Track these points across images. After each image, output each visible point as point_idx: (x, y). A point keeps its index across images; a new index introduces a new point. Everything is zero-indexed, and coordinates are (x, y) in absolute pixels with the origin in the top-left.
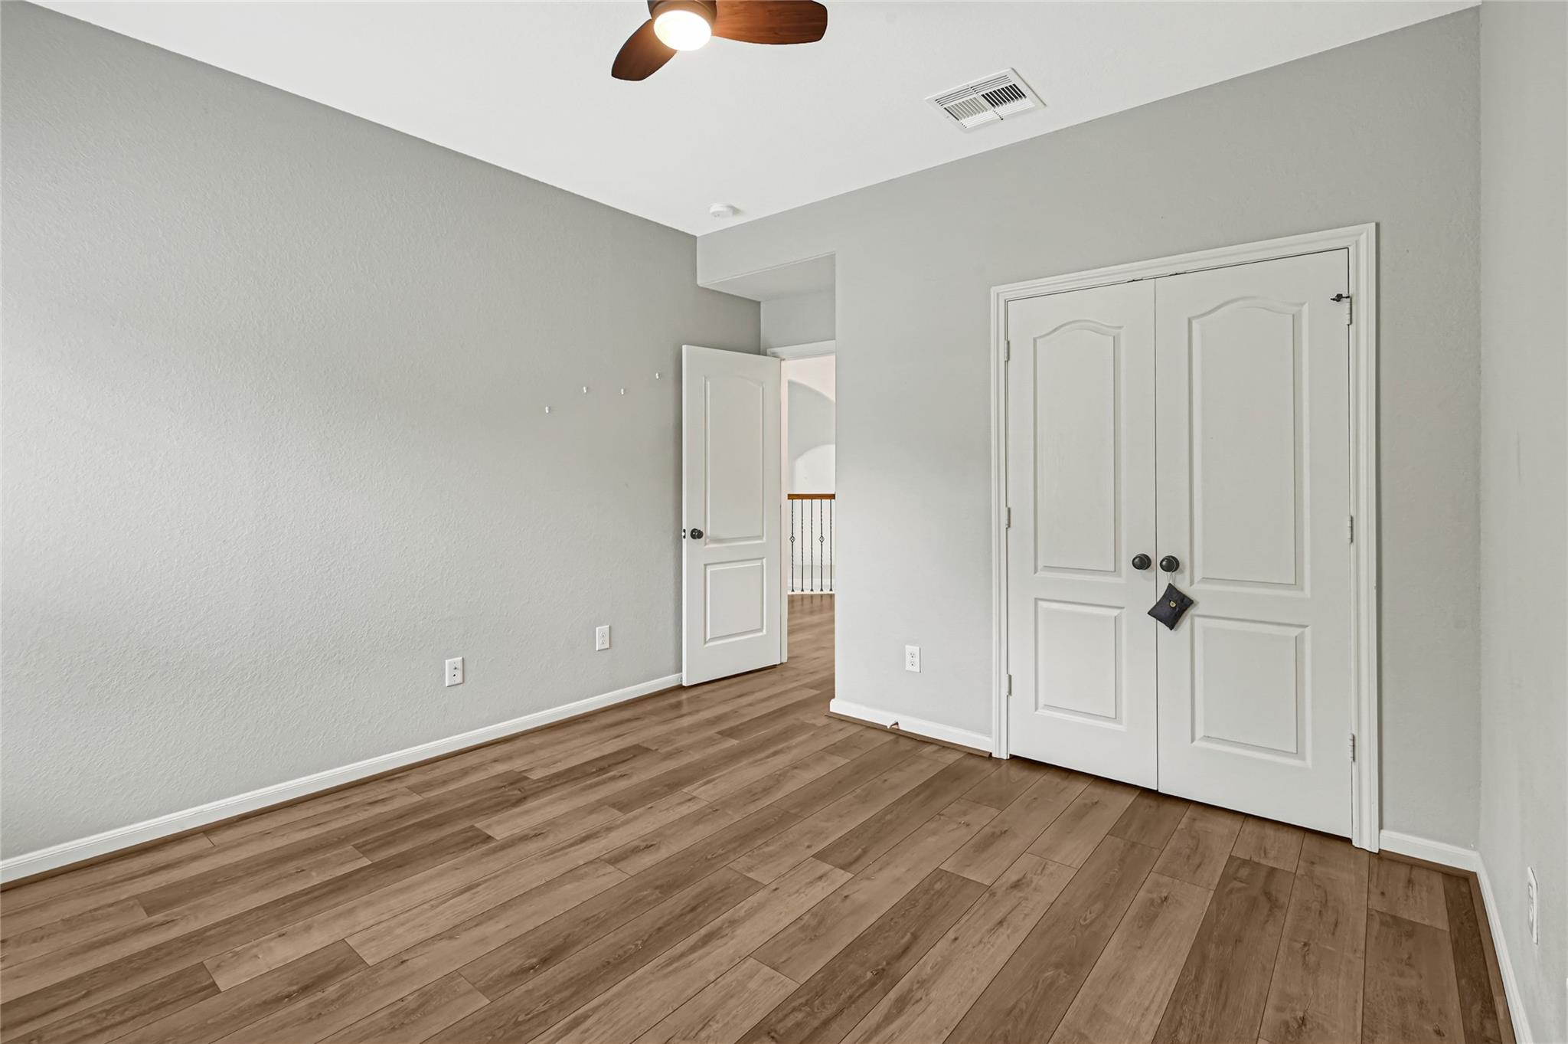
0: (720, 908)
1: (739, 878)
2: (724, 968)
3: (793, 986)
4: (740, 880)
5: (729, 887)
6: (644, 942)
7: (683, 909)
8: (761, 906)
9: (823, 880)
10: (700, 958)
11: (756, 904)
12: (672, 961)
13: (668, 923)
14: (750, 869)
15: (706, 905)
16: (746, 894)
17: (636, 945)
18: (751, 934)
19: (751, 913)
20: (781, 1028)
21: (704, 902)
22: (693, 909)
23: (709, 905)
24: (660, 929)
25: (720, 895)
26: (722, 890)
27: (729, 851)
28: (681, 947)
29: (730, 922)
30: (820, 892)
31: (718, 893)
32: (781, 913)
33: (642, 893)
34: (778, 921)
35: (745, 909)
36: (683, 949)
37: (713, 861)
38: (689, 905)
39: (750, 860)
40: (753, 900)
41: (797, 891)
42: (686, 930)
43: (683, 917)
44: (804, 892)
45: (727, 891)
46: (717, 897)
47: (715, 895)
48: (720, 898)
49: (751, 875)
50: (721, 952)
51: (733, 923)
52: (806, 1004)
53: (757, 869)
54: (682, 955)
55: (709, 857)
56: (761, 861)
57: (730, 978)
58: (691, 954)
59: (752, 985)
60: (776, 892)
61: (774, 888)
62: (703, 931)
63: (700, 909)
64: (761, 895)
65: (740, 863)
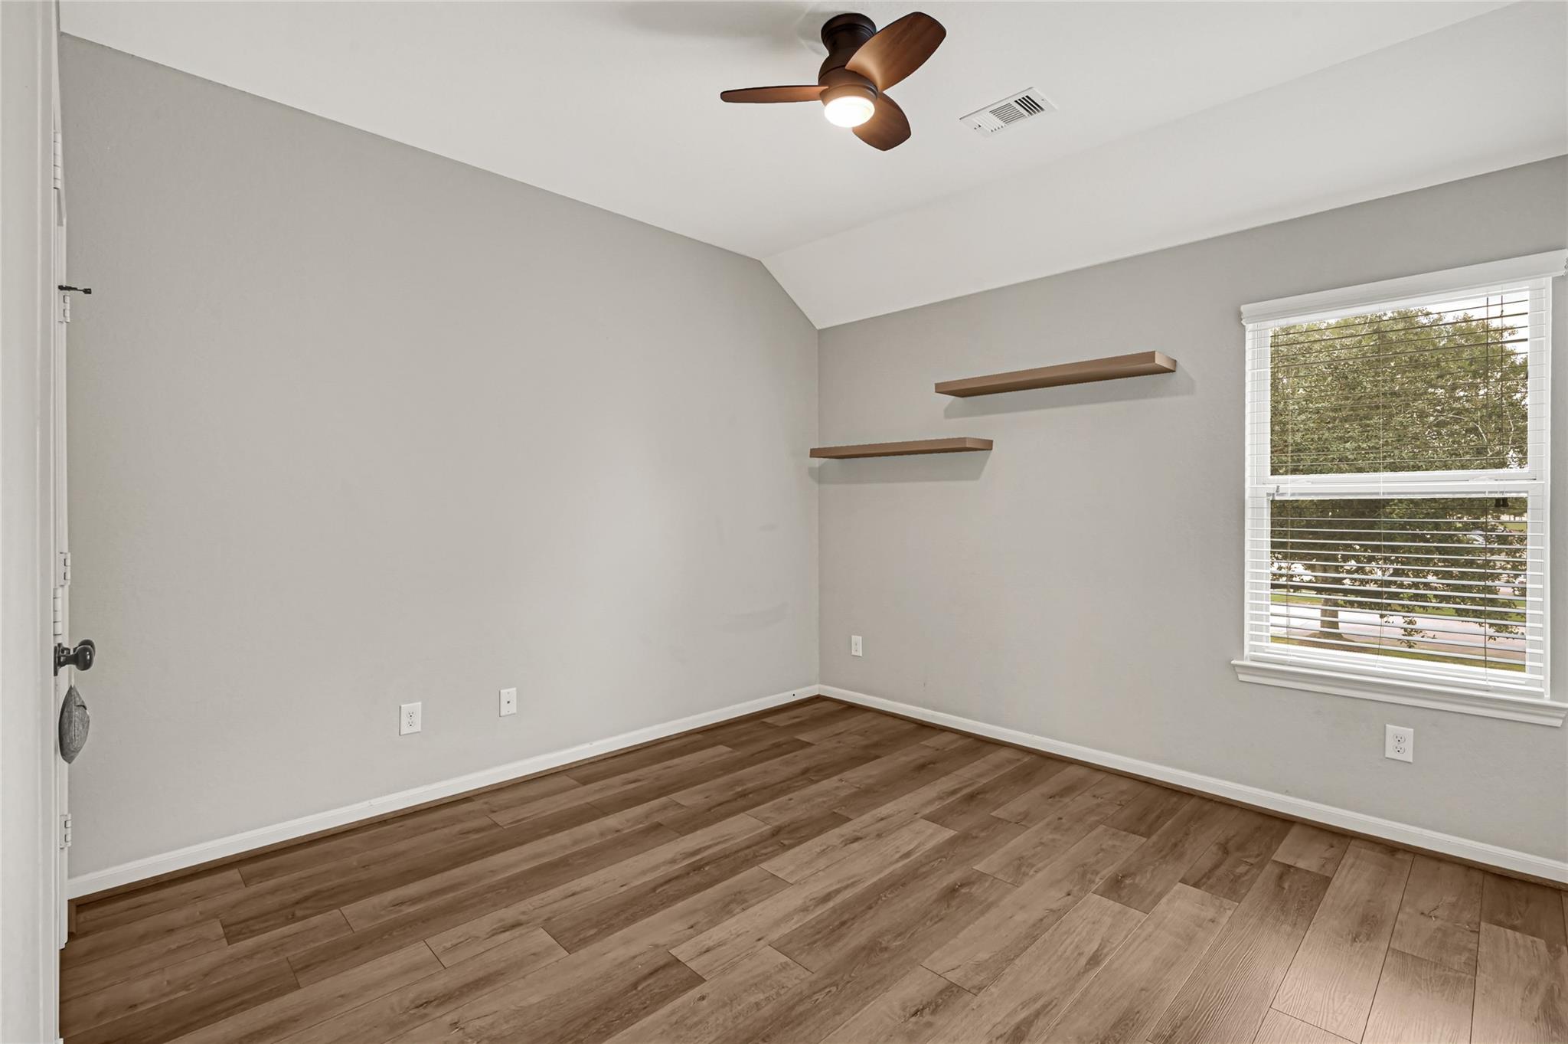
0: (817, 923)
1: (797, 955)
2: (813, 878)
3: (764, 865)
4: (796, 953)
5: (808, 945)
6: (880, 898)
7: (853, 924)
8: (777, 923)
9: (707, 947)
10: (831, 885)
11: (782, 925)
12: (853, 884)
13: (864, 912)
14: (784, 967)
15: (831, 927)
16: (790, 938)
17: (885, 896)
18: (789, 900)
19: (787, 918)
20: (776, 847)
21: (833, 931)
22: (843, 923)
23: (828, 927)
24: (870, 908)
25: (817, 937)
26: (815, 942)
27: (809, 997)
28: (848, 894)
29: (808, 911)
30: (716, 934)
31: (820, 939)
32: (760, 915)
33: (900, 943)
34: (763, 909)
35: (793, 921)
36: (846, 892)
37: (828, 981)
38: (848, 927)
39: (784, 980)
40: (786, 929)
41: (738, 936)
42: (846, 906)
43: (852, 917)
44: (731, 935)
45: (809, 941)
46: (820, 936)
47: (823, 937)
48: (818, 933)
49: (784, 959)
50: (817, 888)
51: (805, 909)
52: (757, 856)
53: (777, 966)
54: (846, 887)
55: (834, 989)
56: (768, 978)
57: (808, 872)
58: (839, 888)
59: (792, 868)
60: (759, 937)
61: (762, 941)
62: (831, 904)
63: (837, 923)
64: (775, 935)
65: (796, 979)
